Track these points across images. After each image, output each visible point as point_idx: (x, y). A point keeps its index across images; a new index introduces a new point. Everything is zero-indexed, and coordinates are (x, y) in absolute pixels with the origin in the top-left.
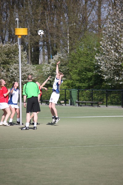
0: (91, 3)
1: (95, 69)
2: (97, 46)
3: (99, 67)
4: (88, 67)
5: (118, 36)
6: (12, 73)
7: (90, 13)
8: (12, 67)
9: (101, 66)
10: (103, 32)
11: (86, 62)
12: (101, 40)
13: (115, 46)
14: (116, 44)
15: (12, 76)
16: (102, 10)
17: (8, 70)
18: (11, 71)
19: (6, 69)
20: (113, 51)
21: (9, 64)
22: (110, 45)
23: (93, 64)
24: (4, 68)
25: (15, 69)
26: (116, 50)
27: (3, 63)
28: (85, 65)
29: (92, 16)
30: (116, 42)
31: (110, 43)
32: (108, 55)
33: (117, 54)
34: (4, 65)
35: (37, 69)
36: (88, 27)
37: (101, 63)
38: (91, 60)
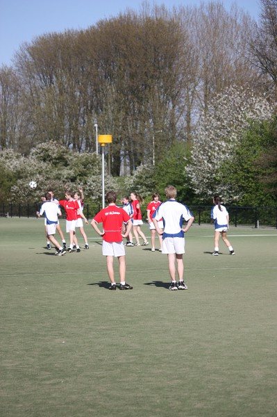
0: (179, 108)
1: (185, 182)
2: (187, 156)
3: (190, 179)
4: (177, 179)
5: (212, 144)
6: (90, 186)
7: (178, 119)
8: (90, 180)
9: (192, 178)
10: (195, 140)
11: (174, 173)
12: (193, 149)
13: (208, 155)
14: (209, 154)
15: (90, 190)
16: (192, 115)
17: (85, 183)
18: (89, 184)
19: (83, 181)
20: (206, 162)
21: (86, 176)
22: (202, 155)
23: (183, 176)
24: (80, 180)
25: (94, 182)
26: (210, 161)
27: (80, 175)
28: (173, 177)
29: (181, 122)
30: (208, 152)
31: (202, 152)
32: (200, 166)
33: (210, 165)
34: (81, 177)
35: (118, 182)
36: (177, 134)
37: (192, 175)
38: (181, 172)
